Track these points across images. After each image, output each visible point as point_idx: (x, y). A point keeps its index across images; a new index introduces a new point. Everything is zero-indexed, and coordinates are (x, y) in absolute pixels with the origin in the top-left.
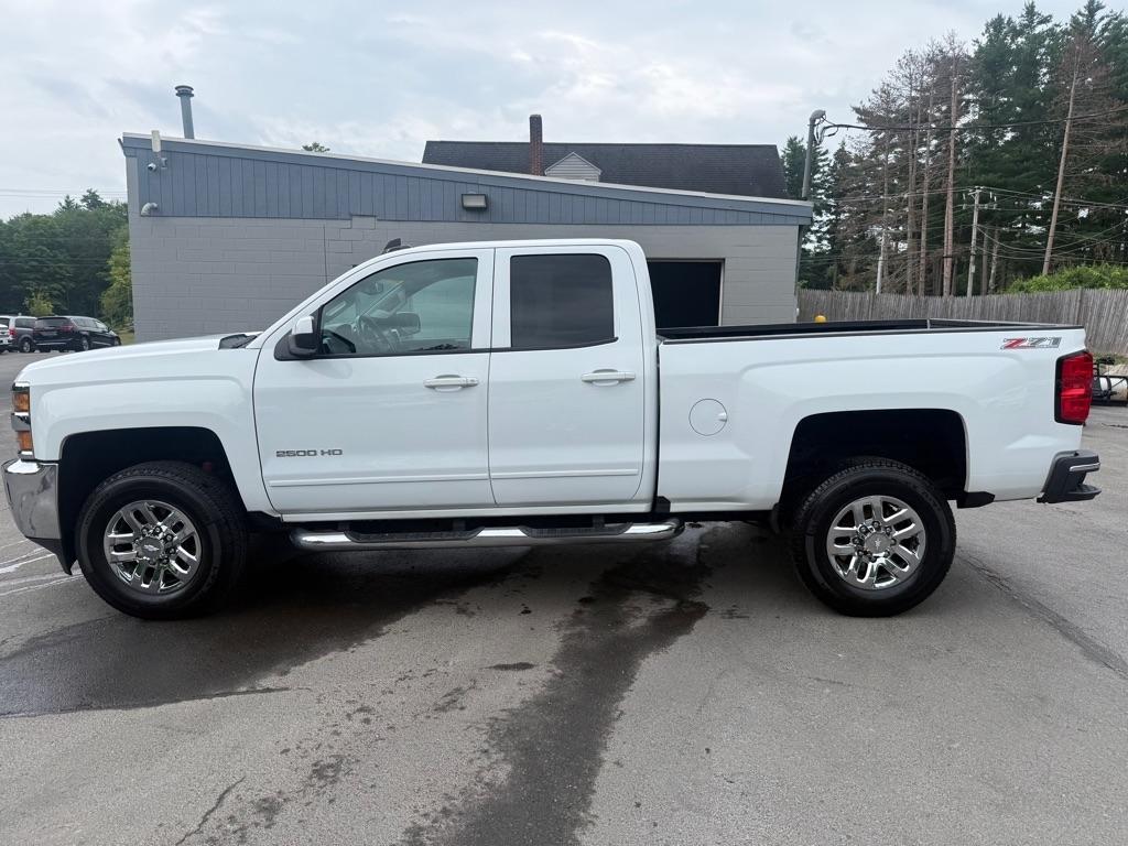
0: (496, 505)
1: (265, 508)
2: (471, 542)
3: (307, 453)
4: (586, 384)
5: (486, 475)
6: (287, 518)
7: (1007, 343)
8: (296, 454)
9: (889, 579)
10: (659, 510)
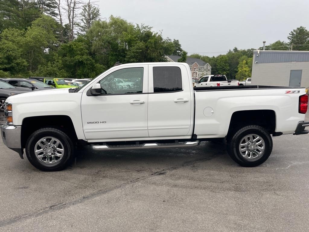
0: (149, 137)
1: (83, 138)
2: (142, 148)
3: (96, 123)
4: (176, 103)
5: (147, 128)
6: (89, 141)
7: (287, 92)
8: (93, 123)
9: (256, 156)
10: (194, 138)
